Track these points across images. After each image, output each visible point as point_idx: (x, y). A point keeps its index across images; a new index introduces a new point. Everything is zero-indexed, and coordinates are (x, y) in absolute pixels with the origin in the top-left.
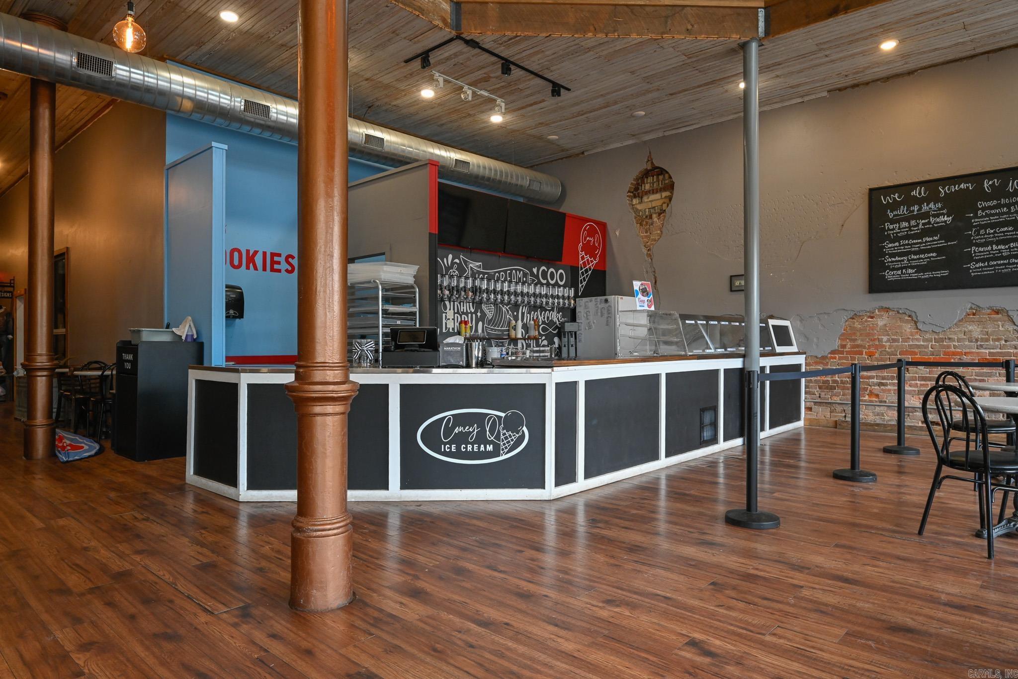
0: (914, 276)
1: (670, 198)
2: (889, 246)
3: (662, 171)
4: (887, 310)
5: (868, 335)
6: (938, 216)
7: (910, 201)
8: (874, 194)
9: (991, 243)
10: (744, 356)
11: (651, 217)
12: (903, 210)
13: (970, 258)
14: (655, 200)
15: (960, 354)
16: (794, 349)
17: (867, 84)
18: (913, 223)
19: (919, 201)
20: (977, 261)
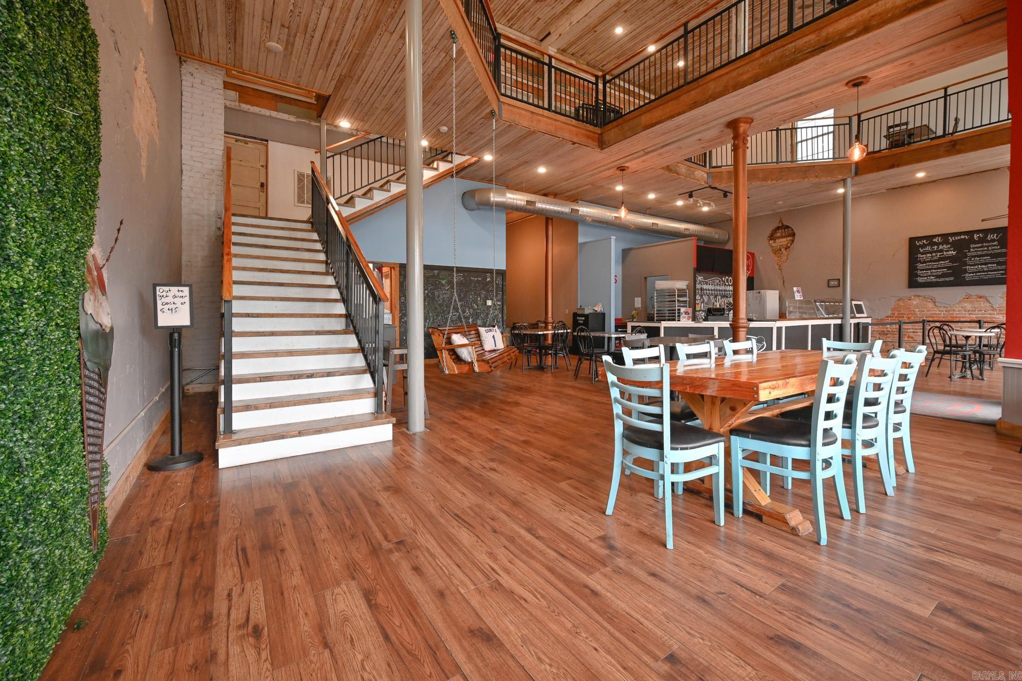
0: (934, 280)
1: (793, 241)
2: (920, 266)
3: (787, 227)
4: (919, 296)
5: (908, 308)
6: (948, 251)
7: (932, 244)
8: (912, 241)
9: (978, 265)
10: (842, 318)
11: (781, 250)
12: (928, 248)
13: (966, 271)
14: (784, 241)
15: (960, 317)
16: (865, 315)
18: (934, 254)
19: (938, 244)
20: (970, 273)
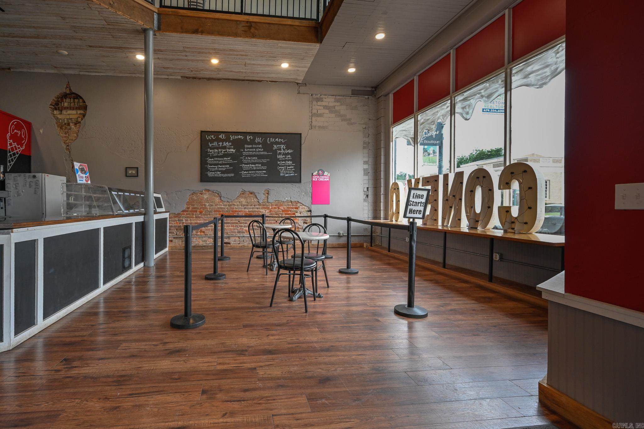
0: (220, 175)
1: (84, 116)
2: (210, 160)
3: (77, 97)
4: (208, 190)
5: (200, 202)
6: (229, 148)
7: (219, 140)
8: (203, 133)
9: (249, 164)
11: (69, 124)
12: (215, 144)
13: (242, 169)
14: (73, 114)
15: (238, 211)
16: (163, 210)
17: (200, 79)
18: (220, 150)
19: (223, 141)
20: (245, 171)
